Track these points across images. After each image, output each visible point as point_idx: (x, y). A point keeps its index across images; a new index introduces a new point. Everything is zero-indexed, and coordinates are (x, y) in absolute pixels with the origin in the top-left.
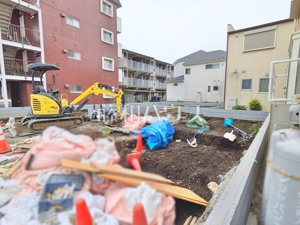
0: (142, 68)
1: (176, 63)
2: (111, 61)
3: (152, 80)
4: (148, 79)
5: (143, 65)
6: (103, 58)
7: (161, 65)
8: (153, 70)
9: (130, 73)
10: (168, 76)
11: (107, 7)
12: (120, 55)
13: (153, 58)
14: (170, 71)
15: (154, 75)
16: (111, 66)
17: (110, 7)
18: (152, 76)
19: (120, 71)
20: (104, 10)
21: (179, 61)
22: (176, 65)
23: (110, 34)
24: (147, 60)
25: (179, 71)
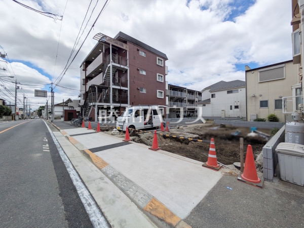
0: (178, 94)
1: (203, 91)
2: (162, 92)
3: (185, 102)
4: (182, 102)
5: (179, 93)
6: (158, 91)
7: (191, 92)
8: (186, 96)
9: (171, 99)
10: (196, 99)
11: (160, 61)
12: (167, 88)
13: (185, 88)
14: (198, 96)
15: (186, 99)
16: (161, 95)
17: (161, 61)
18: (185, 100)
19: (167, 98)
20: (159, 63)
21: (206, 89)
23: (162, 76)
24: (181, 90)
25: (206, 96)
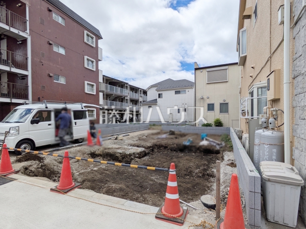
0: (117, 91)
1: (149, 88)
2: (93, 85)
3: (127, 102)
4: (122, 101)
5: (119, 89)
6: (86, 82)
7: (134, 89)
8: (127, 93)
9: (107, 96)
10: (141, 99)
11: (90, 38)
12: (101, 80)
13: (127, 84)
14: (142, 95)
15: (128, 98)
16: (92, 90)
17: (92, 38)
18: (127, 100)
19: (101, 94)
20: (88, 40)
21: (152, 86)
22: (149, 90)
23: (92, 62)
24: (122, 85)
25: (152, 95)
